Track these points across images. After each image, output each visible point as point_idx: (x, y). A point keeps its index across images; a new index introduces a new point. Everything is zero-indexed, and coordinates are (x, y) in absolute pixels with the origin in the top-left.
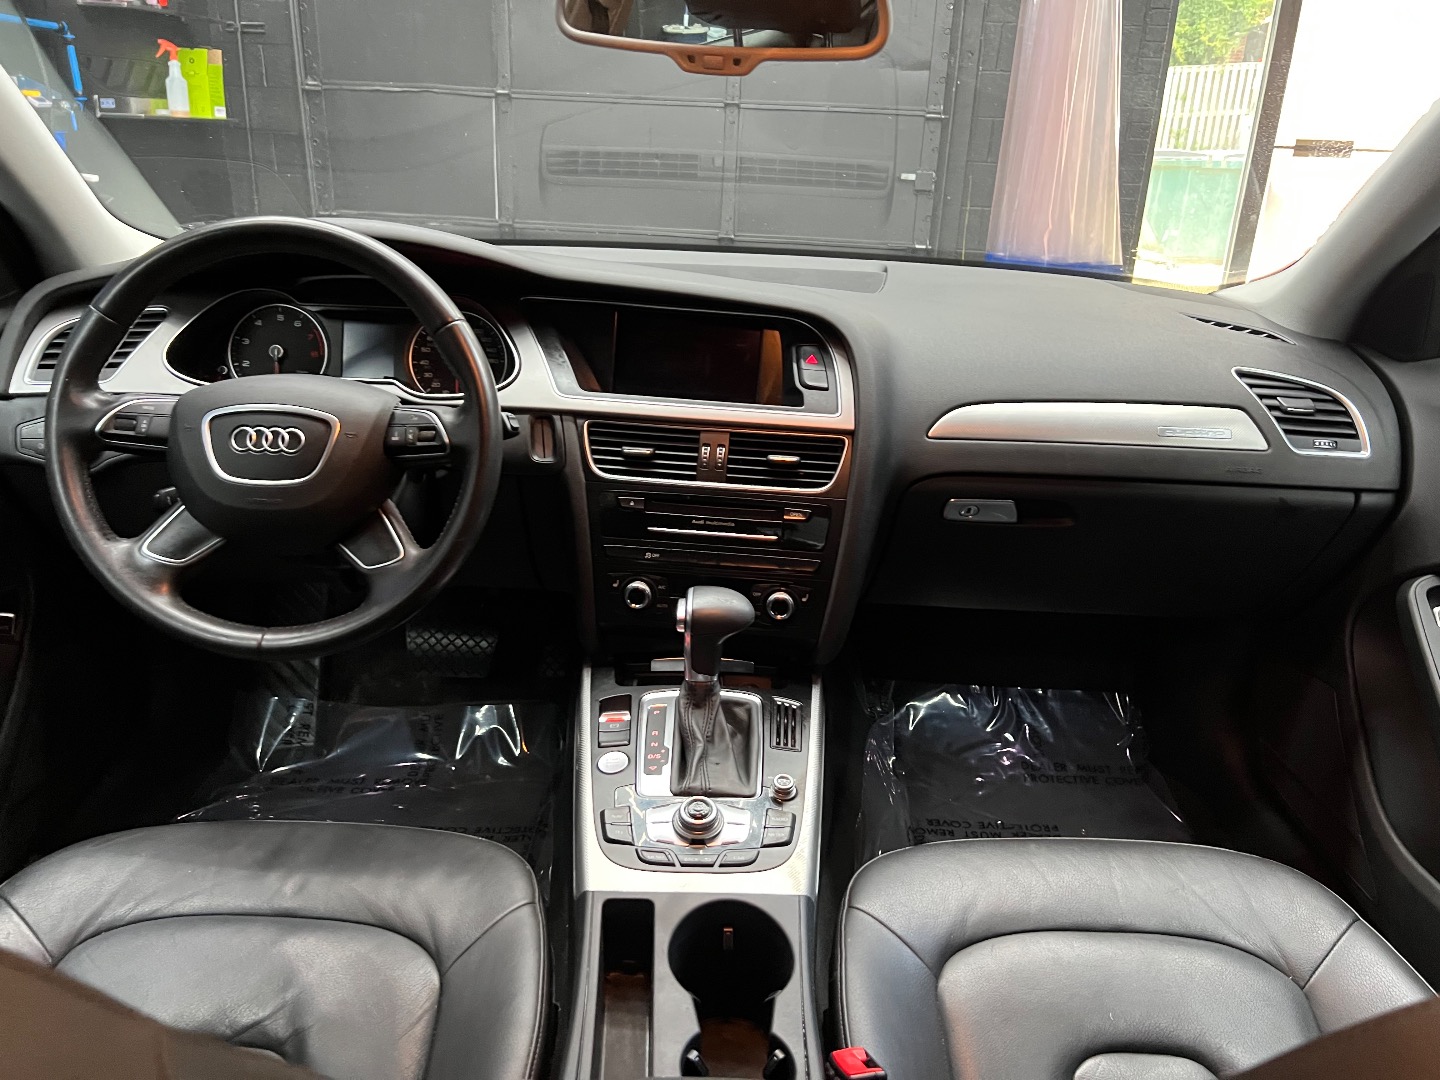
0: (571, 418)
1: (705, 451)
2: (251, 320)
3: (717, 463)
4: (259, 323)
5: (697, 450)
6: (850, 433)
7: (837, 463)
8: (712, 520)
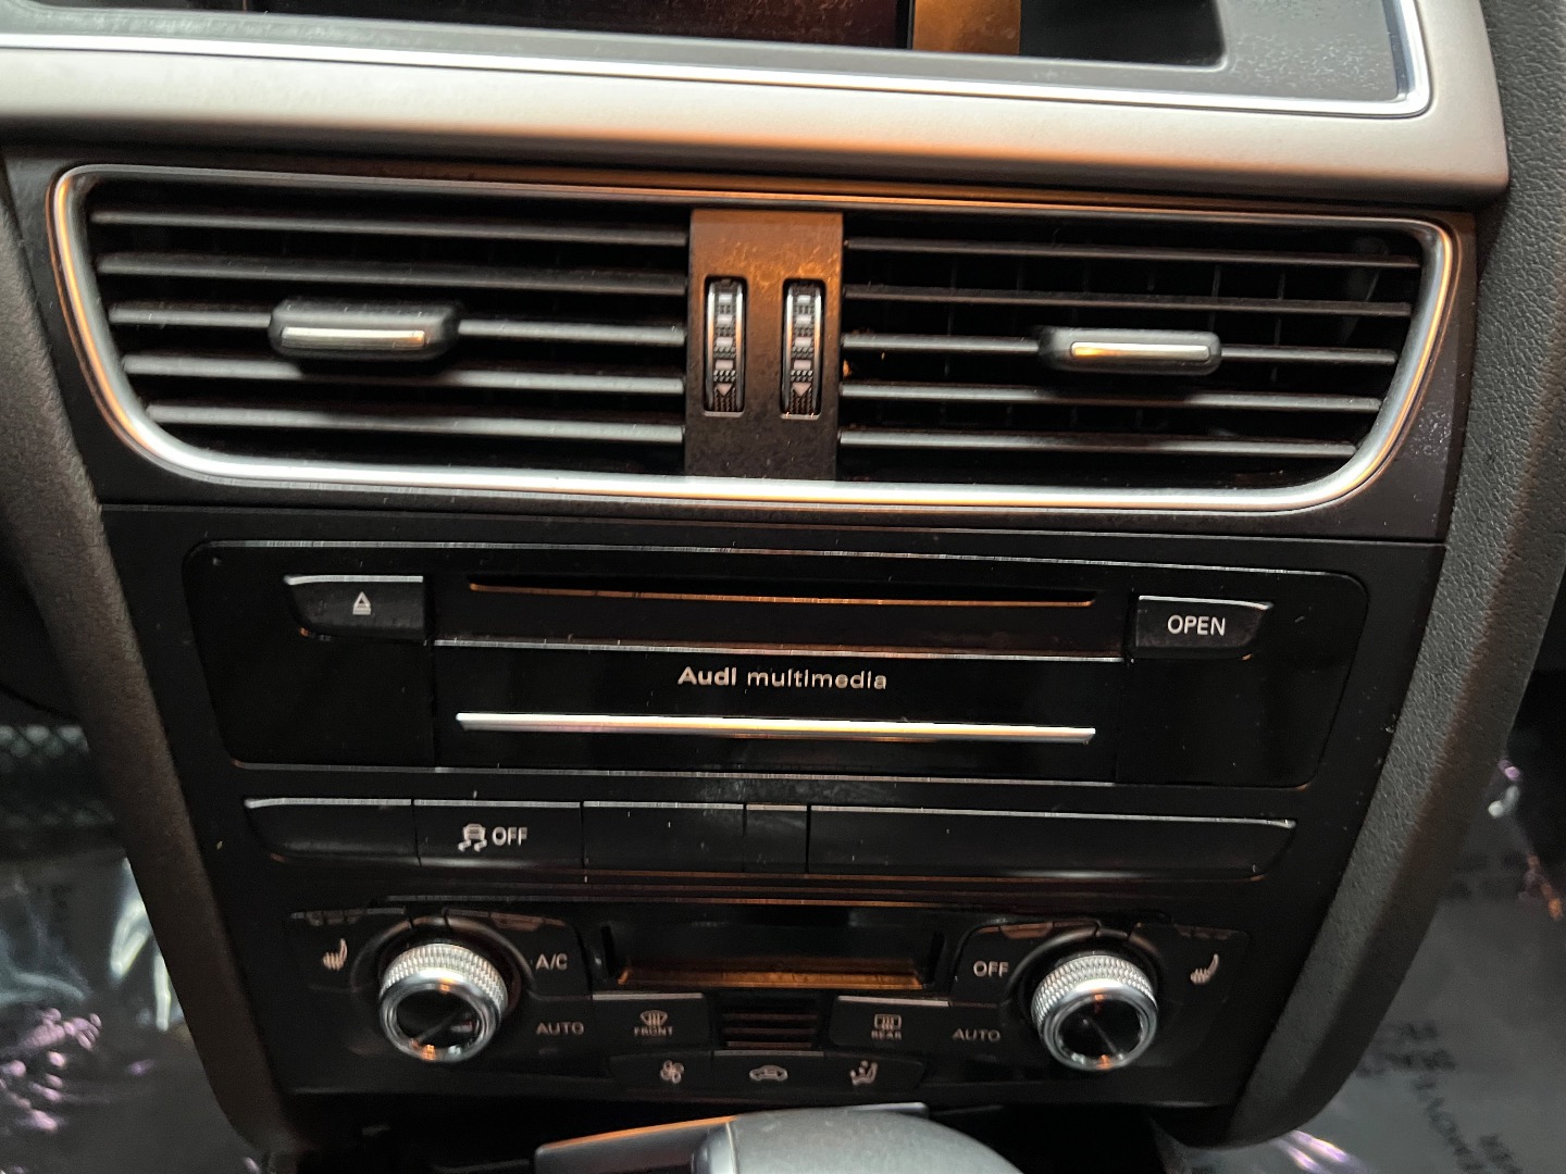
1: (721, 315)
3: (782, 377)
5: (675, 310)
7: (1388, 359)
8: (778, 665)
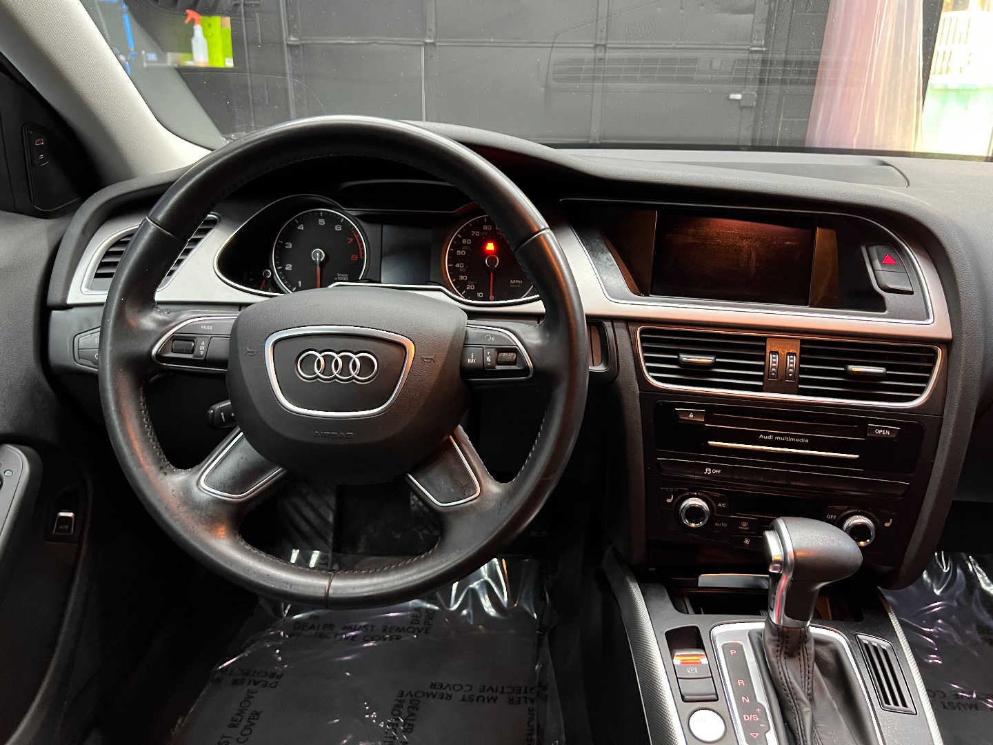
0: (623, 325)
1: (773, 361)
2: (294, 225)
3: (786, 372)
4: (301, 227)
5: (763, 358)
6: (946, 344)
7: (928, 375)
8: (782, 435)
